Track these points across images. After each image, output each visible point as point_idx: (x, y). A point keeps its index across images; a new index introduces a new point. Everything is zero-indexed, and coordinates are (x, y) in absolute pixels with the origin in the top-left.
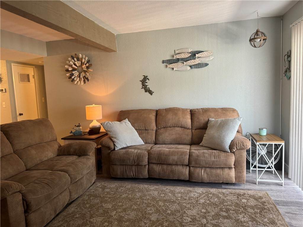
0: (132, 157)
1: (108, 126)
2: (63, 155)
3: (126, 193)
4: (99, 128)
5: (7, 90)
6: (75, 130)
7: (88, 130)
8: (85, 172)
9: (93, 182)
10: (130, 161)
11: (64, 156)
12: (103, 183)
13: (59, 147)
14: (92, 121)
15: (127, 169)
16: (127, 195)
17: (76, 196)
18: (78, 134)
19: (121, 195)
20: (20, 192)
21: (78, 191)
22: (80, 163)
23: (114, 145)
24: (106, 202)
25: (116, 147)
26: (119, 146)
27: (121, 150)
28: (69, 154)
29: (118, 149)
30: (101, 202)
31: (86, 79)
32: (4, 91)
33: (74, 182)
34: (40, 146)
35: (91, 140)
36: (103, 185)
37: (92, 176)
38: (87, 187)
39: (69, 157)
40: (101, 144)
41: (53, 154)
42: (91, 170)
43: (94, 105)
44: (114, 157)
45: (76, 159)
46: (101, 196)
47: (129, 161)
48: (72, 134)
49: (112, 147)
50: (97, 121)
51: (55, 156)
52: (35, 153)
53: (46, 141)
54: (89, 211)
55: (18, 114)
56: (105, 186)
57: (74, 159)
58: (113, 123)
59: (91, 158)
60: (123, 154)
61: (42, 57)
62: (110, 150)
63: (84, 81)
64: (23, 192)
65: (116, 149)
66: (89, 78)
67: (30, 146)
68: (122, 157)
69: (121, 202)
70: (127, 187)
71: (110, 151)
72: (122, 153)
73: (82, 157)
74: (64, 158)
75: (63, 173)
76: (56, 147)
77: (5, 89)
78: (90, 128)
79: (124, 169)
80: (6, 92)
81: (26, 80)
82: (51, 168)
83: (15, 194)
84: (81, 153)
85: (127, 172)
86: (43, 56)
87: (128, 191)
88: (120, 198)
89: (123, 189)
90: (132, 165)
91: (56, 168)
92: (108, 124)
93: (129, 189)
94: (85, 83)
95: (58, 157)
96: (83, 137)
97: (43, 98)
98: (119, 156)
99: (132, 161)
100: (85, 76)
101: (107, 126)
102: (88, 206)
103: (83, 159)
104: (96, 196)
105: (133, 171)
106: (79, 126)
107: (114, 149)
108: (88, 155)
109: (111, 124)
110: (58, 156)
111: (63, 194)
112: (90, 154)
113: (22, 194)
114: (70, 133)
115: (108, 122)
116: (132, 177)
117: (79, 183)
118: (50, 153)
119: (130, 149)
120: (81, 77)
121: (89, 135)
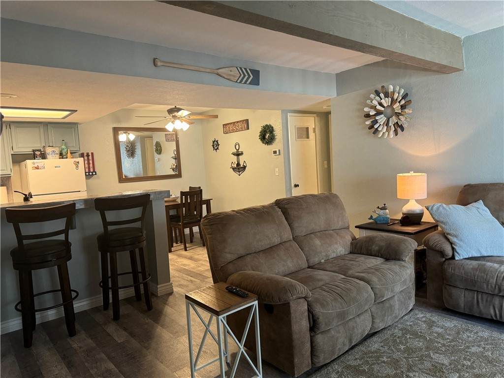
0: (493, 278)
1: (441, 212)
2: (359, 254)
3: (479, 346)
4: (420, 215)
5: (282, 152)
6: (378, 215)
7: (399, 217)
8: (398, 288)
9: (411, 308)
10: (488, 286)
11: (362, 255)
12: (428, 315)
13: (353, 240)
14: (407, 201)
15: (480, 300)
16: (481, 349)
17: (381, 326)
18: (382, 222)
19: (468, 347)
20: (305, 298)
21: (386, 318)
22: (390, 272)
23: (453, 249)
24: (437, 351)
25: (456, 254)
26: (463, 253)
27: (468, 262)
28: (370, 254)
29: (462, 258)
30: (428, 348)
31: (399, 127)
32: (278, 153)
33: (379, 301)
34: (326, 234)
35: (406, 235)
36: (430, 319)
37: (410, 298)
38: (399, 314)
39: (370, 258)
40: (426, 244)
41: (344, 250)
42: (407, 288)
43: (412, 173)
44: (453, 271)
45: (382, 264)
46: (427, 338)
47: (485, 286)
48: (371, 221)
49: (449, 252)
50: (417, 201)
51: (347, 253)
52: (320, 244)
53: (334, 228)
54: (405, 358)
55: (293, 185)
56: (434, 322)
57: (378, 263)
58: (450, 206)
59: (408, 266)
60: (473, 269)
61: (330, 99)
62: (443, 257)
63: (396, 131)
64: (310, 299)
65: (457, 258)
66: (405, 126)
67: (313, 233)
68: (469, 274)
69: (469, 360)
70: (480, 334)
71: (444, 259)
72: (471, 267)
73: (393, 262)
74: (362, 258)
75: (362, 283)
76: (349, 239)
77: (279, 150)
78: (403, 214)
79: (474, 298)
80: (279, 154)
81: (304, 136)
82: (344, 271)
83: (300, 300)
84: (391, 255)
85: (481, 304)
86: (330, 97)
87: (482, 343)
88: (467, 352)
89: (472, 336)
90: (493, 295)
91: (350, 272)
92: (441, 208)
93: (486, 340)
94: (396, 135)
95: (352, 256)
96: (391, 228)
97: (326, 162)
98: (463, 273)
99: (493, 286)
100: (397, 122)
101: (439, 211)
102: (402, 347)
103: (393, 266)
104: (416, 335)
105: (496, 306)
106: (384, 208)
107: (453, 257)
108: (403, 260)
109: (447, 208)
110: (351, 253)
111: (362, 317)
112: (406, 259)
113: (308, 302)
114: (369, 219)
115: (440, 204)
116: (492, 317)
117: (387, 305)
118: (340, 248)
119: (488, 261)
120: (390, 124)
121: (401, 226)
